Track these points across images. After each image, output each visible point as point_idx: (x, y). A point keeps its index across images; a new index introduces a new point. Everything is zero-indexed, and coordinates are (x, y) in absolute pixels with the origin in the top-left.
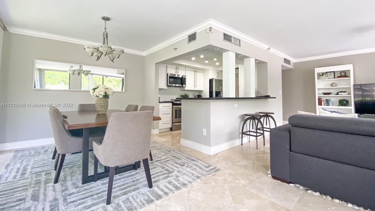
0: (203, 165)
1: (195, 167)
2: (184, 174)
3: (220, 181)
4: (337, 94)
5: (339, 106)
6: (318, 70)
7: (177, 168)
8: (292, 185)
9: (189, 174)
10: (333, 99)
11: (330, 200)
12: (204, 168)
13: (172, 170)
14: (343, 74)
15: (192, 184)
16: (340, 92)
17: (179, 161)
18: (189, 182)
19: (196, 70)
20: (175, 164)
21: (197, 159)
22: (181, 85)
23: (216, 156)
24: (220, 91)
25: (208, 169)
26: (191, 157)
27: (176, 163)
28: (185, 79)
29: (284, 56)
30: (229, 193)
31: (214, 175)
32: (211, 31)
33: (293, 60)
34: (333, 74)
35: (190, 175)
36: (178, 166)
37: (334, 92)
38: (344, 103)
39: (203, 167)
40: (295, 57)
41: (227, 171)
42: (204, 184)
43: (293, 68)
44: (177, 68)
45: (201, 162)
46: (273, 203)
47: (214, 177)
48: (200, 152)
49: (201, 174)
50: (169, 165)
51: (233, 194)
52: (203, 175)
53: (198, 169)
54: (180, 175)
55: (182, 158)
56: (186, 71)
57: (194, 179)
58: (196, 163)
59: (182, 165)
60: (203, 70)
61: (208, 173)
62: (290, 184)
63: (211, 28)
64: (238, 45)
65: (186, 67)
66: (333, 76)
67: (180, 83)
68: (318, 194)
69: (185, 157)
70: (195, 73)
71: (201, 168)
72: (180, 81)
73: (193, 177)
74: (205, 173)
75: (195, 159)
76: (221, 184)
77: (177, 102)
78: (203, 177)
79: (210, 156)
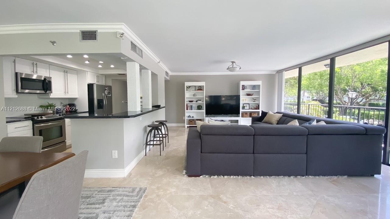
0: (126, 191)
1: (119, 198)
2: (115, 211)
3: (155, 199)
4: (197, 102)
5: (197, 110)
6: (187, 84)
7: (98, 208)
8: (202, 176)
9: (119, 209)
10: (194, 105)
11: (223, 178)
12: (131, 194)
13: (94, 215)
14: (200, 88)
15: (133, 216)
16: (198, 100)
17: (92, 200)
18: (129, 216)
19: (66, 70)
20: (89, 206)
21: (114, 187)
22: (43, 92)
23: (131, 177)
24: (102, 98)
25: (135, 193)
26: (104, 189)
27: (91, 204)
28: (50, 82)
29: (166, 69)
30: (170, 205)
31: (146, 196)
32: (122, 37)
33: (170, 73)
34: (194, 87)
35: (121, 208)
36: (97, 206)
37: (195, 100)
38: (199, 108)
39: (128, 194)
40: (172, 71)
41: (153, 187)
42: (144, 209)
43: (169, 80)
44: (35, 66)
45: (121, 189)
46: (201, 195)
47: (147, 198)
48: (110, 179)
49: (134, 202)
50: (84, 211)
51: (174, 204)
52: (137, 202)
53: (125, 198)
54: (111, 215)
55: (93, 195)
56: (50, 70)
57: (131, 211)
58: (117, 193)
59: (101, 203)
60: (77, 72)
61: (138, 197)
62: (200, 177)
63: (123, 34)
64: (140, 56)
65: (50, 64)
66: (194, 88)
67: (42, 88)
68: (216, 177)
69: (96, 192)
70: (66, 74)
71: (127, 196)
72: (41, 84)
73: (126, 209)
74: (136, 198)
75: (111, 189)
76: (159, 201)
77: (42, 118)
78: (138, 204)
79: (124, 179)
